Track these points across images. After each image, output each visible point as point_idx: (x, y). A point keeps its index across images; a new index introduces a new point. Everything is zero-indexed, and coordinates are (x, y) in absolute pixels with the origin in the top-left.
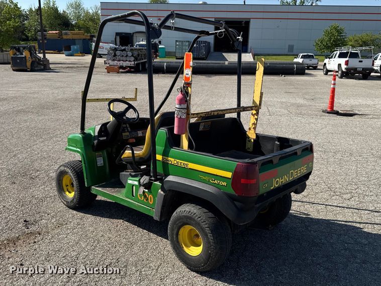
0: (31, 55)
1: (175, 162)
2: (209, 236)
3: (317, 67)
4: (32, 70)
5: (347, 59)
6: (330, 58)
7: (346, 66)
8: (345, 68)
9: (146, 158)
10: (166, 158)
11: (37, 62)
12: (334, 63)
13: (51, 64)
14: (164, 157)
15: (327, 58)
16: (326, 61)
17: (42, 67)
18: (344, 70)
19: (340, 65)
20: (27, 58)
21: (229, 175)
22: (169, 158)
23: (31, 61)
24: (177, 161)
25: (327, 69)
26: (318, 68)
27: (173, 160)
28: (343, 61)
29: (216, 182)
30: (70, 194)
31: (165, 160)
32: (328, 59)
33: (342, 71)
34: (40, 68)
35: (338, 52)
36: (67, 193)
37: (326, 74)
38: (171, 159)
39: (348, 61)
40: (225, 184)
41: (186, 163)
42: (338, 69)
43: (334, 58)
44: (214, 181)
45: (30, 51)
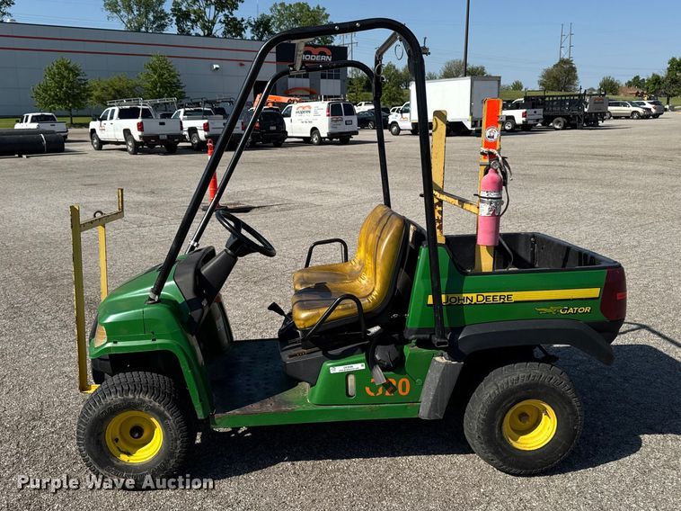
1: (480, 298)
2: (574, 403)
3: (66, 137)
5: (139, 120)
6: (101, 120)
7: (140, 133)
8: (140, 137)
9: (378, 312)
10: (457, 296)
12: (113, 128)
14: (450, 296)
15: (95, 120)
16: (94, 125)
18: (137, 138)
19: (127, 132)
21: (595, 292)
22: (464, 295)
24: (485, 294)
25: (99, 140)
26: (69, 138)
27: (474, 295)
28: (132, 124)
29: (571, 310)
30: (131, 457)
31: (453, 300)
32: (98, 122)
33: (135, 142)
35: (117, 109)
36: (124, 458)
37: (99, 148)
38: (469, 296)
39: (142, 123)
40: (588, 309)
41: (506, 294)
42: (125, 138)
43: (111, 118)
44: (568, 310)
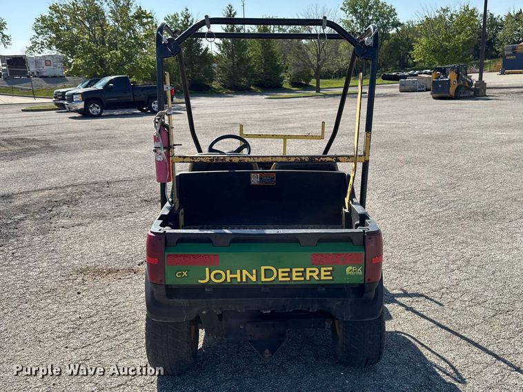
0: (457, 79)
4: (456, 97)
11: (466, 87)
13: (488, 88)
17: (472, 93)
20: (452, 82)
23: (456, 86)
34: (466, 95)
45: (457, 73)
